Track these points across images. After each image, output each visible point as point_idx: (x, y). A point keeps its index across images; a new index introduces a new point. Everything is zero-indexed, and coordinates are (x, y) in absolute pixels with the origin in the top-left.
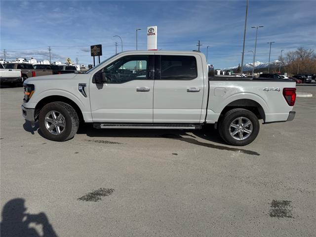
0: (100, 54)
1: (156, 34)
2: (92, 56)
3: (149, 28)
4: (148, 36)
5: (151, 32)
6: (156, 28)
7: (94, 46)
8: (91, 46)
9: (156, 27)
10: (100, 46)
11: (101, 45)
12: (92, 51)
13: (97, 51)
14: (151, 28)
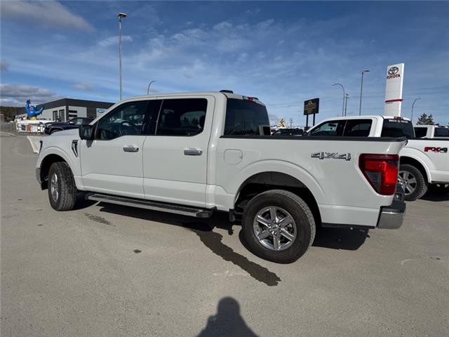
0: (316, 111)
1: (402, 76)
2: (305, 114)
3: (390, 67)
4: (388, 80)
5: (393, 73)
6: (401, 67)
7: (308, 101)
8: (305, 102)
9: (403, 64)
10: (316, 101)
11: (318, 99)
12: (305, 107)
13: (312, 107)
14: (393, 68)
